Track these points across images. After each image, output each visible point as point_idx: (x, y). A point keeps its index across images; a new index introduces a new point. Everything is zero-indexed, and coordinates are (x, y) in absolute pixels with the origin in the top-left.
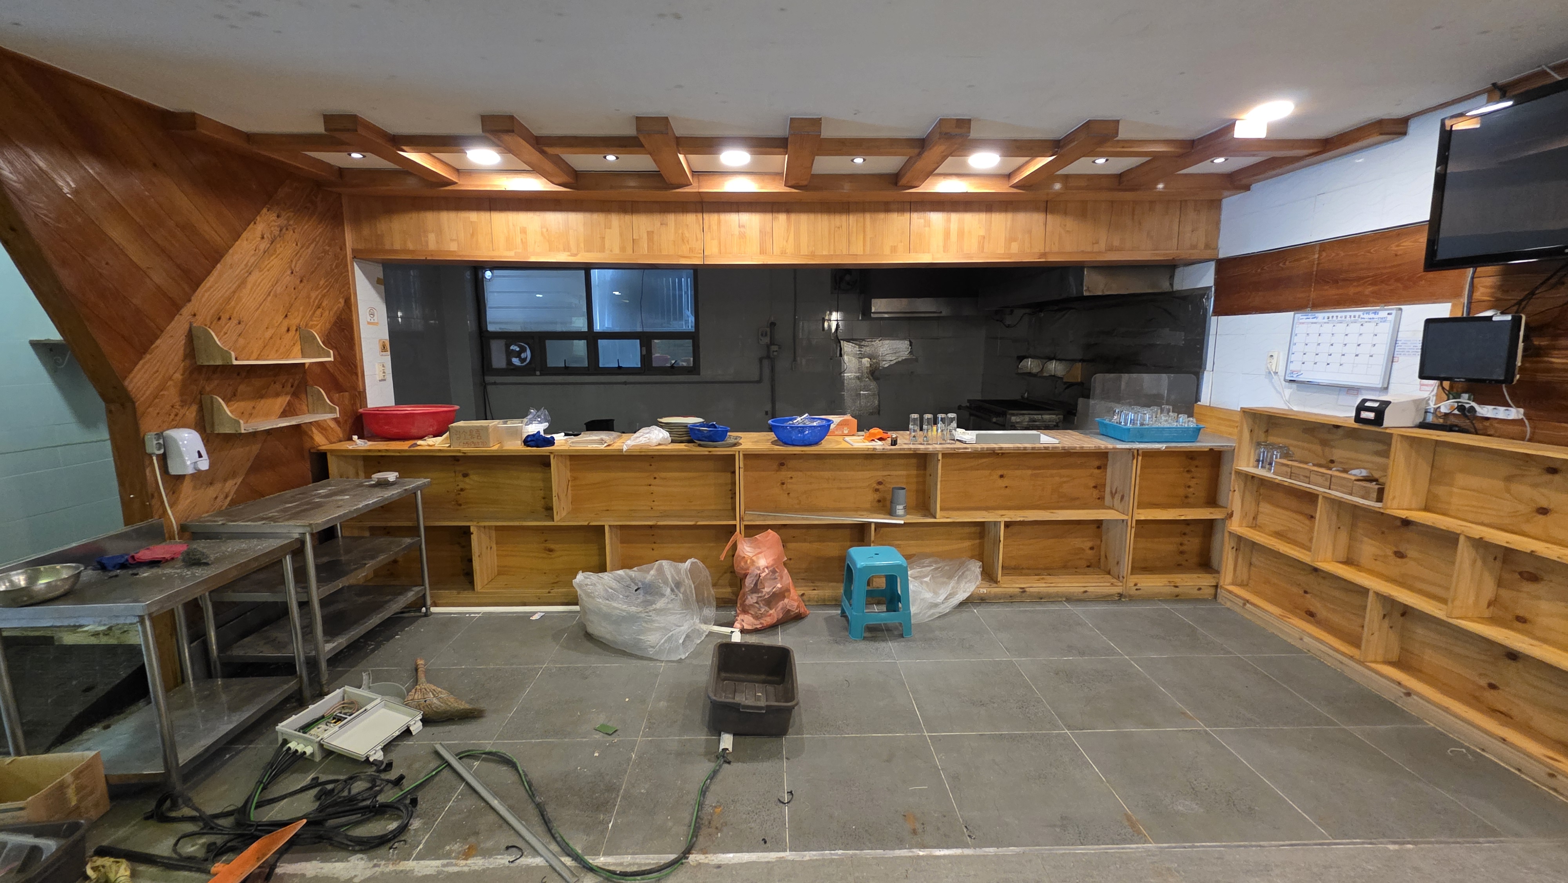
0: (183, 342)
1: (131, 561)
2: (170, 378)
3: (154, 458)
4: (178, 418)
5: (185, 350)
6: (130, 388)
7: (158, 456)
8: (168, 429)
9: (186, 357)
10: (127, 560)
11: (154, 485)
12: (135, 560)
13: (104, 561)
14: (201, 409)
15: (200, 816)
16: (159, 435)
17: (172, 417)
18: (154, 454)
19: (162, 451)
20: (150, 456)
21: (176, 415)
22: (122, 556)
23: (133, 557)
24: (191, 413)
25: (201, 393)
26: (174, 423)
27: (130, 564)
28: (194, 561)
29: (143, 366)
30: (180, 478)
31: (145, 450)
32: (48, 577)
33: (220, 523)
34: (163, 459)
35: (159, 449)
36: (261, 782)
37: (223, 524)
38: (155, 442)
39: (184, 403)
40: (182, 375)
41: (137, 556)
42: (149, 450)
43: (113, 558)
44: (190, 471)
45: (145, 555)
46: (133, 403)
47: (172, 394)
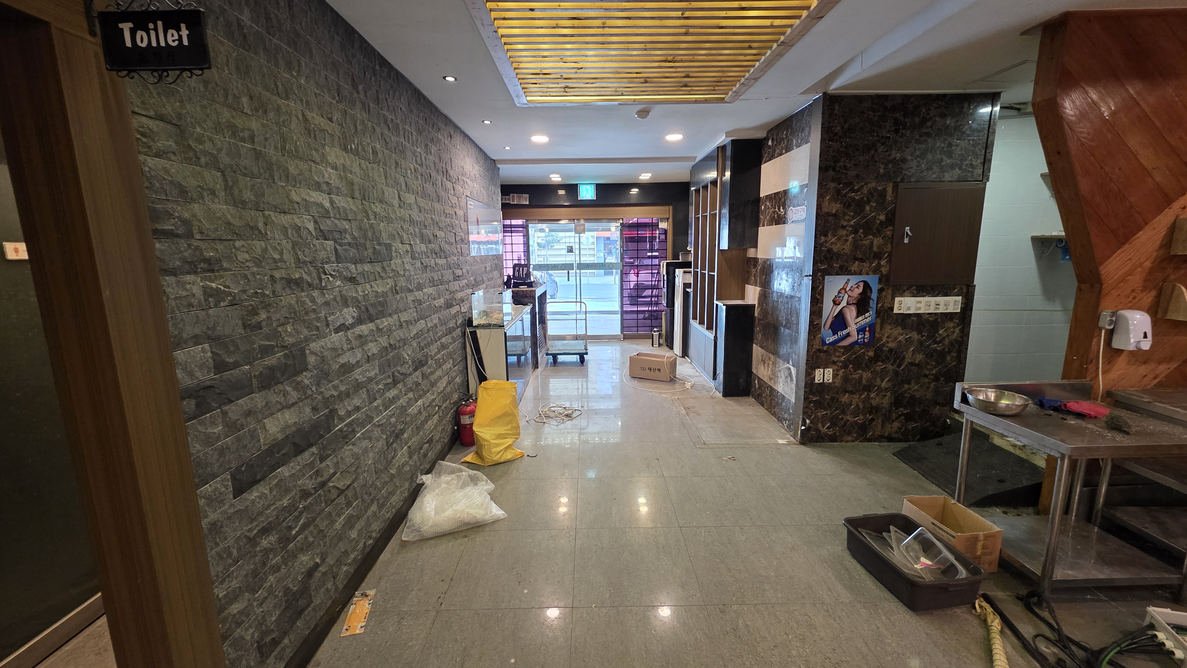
0: (1164, 233)
1: (1063, 408)
2: (1140, 265)
3: (1103, 331)
4: (1134, 301)
5: (1162, 241)
6: (1102, 272)
7: (1107, 330)
8: (1122, 309)
9: (1161, 246)
10: (1060, 406)
11: (1096, 353)
12: (1066, 407)
13: (1044, 401)
14: (1159, 295)
15: (1058, 630)
16: (1114, 314)
17: (1130, 299)
18: (1105, 328)
19: (1112, 327)
20: (1100, 329)
21: (1134, 298)
22: (1056, 401)
23: (1065, 405)
24: (1149, 298)
25: (1164, 281)
26: (1130, 305)
27: (1061, 409)
28: (1115, 426)
29: (1119, 255)
30: (1120, 352)
31: (1098, 324)
32: (1008, 400)
33: (1146, 400)
34: (1111, 334)
35: (1109, 325)
36: (1119, 645)
37: (1149, 402)
38: (1109, 319)
39: (1144, 289)
40: (1152, 263)
41: (1069, 405)
42: (1101, 324)
43: (1051, 401)
44: (1132, 348)
45: (1074, 406)
46: (1102, 285)
47: (1137, 280)
